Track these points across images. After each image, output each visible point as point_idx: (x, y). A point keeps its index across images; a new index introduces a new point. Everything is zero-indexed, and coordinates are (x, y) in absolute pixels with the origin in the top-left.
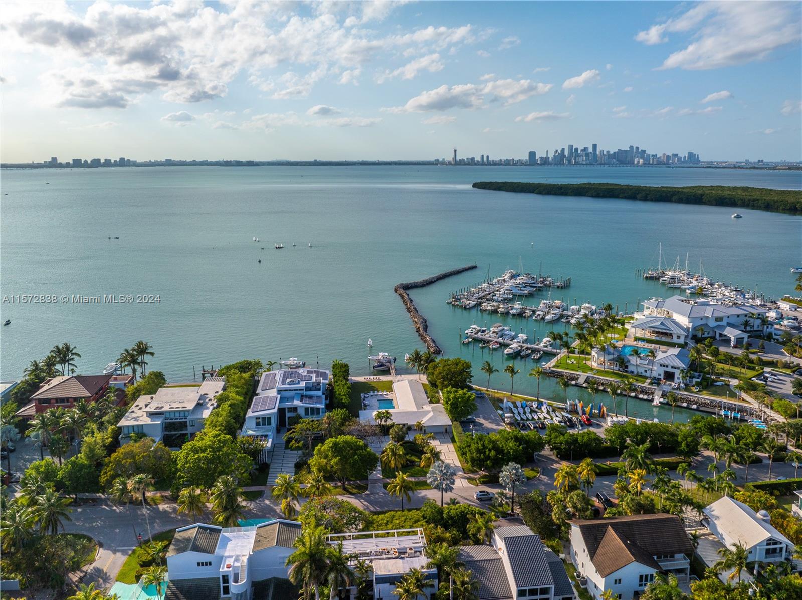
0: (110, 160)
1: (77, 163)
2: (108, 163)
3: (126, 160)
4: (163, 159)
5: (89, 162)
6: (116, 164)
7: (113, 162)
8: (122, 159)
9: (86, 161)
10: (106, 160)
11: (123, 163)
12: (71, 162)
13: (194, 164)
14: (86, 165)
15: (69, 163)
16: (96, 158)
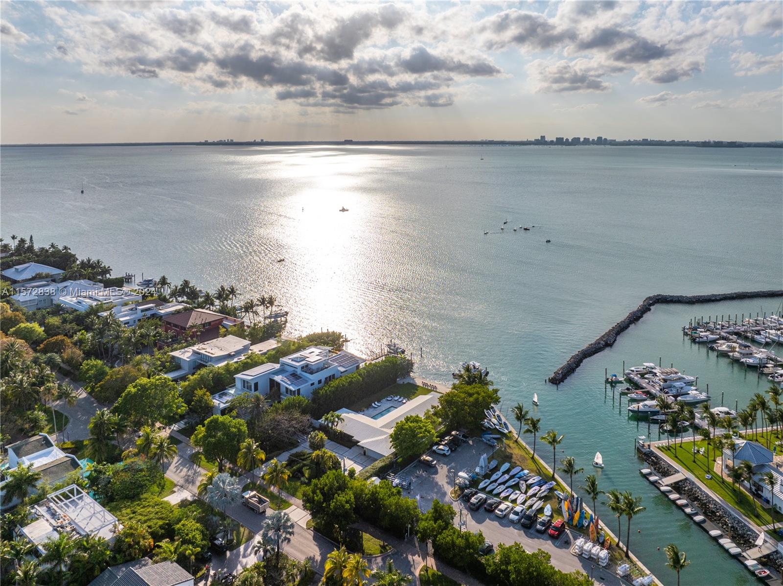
0: (589, 139)
1: (560, 141)
2: (587, 141)
3: (603, 138)
4: (639, 138)
5: (570, 140)
6: (594, 142)
7: (591, 140)
8: (600, 138)
9: (567, 140)
10: (585, 139)
11: (600, 141)
12: (555, 140)
13: (673, 143)
14: (567, 143)
15: (553, 141)
16: (576, 137)
